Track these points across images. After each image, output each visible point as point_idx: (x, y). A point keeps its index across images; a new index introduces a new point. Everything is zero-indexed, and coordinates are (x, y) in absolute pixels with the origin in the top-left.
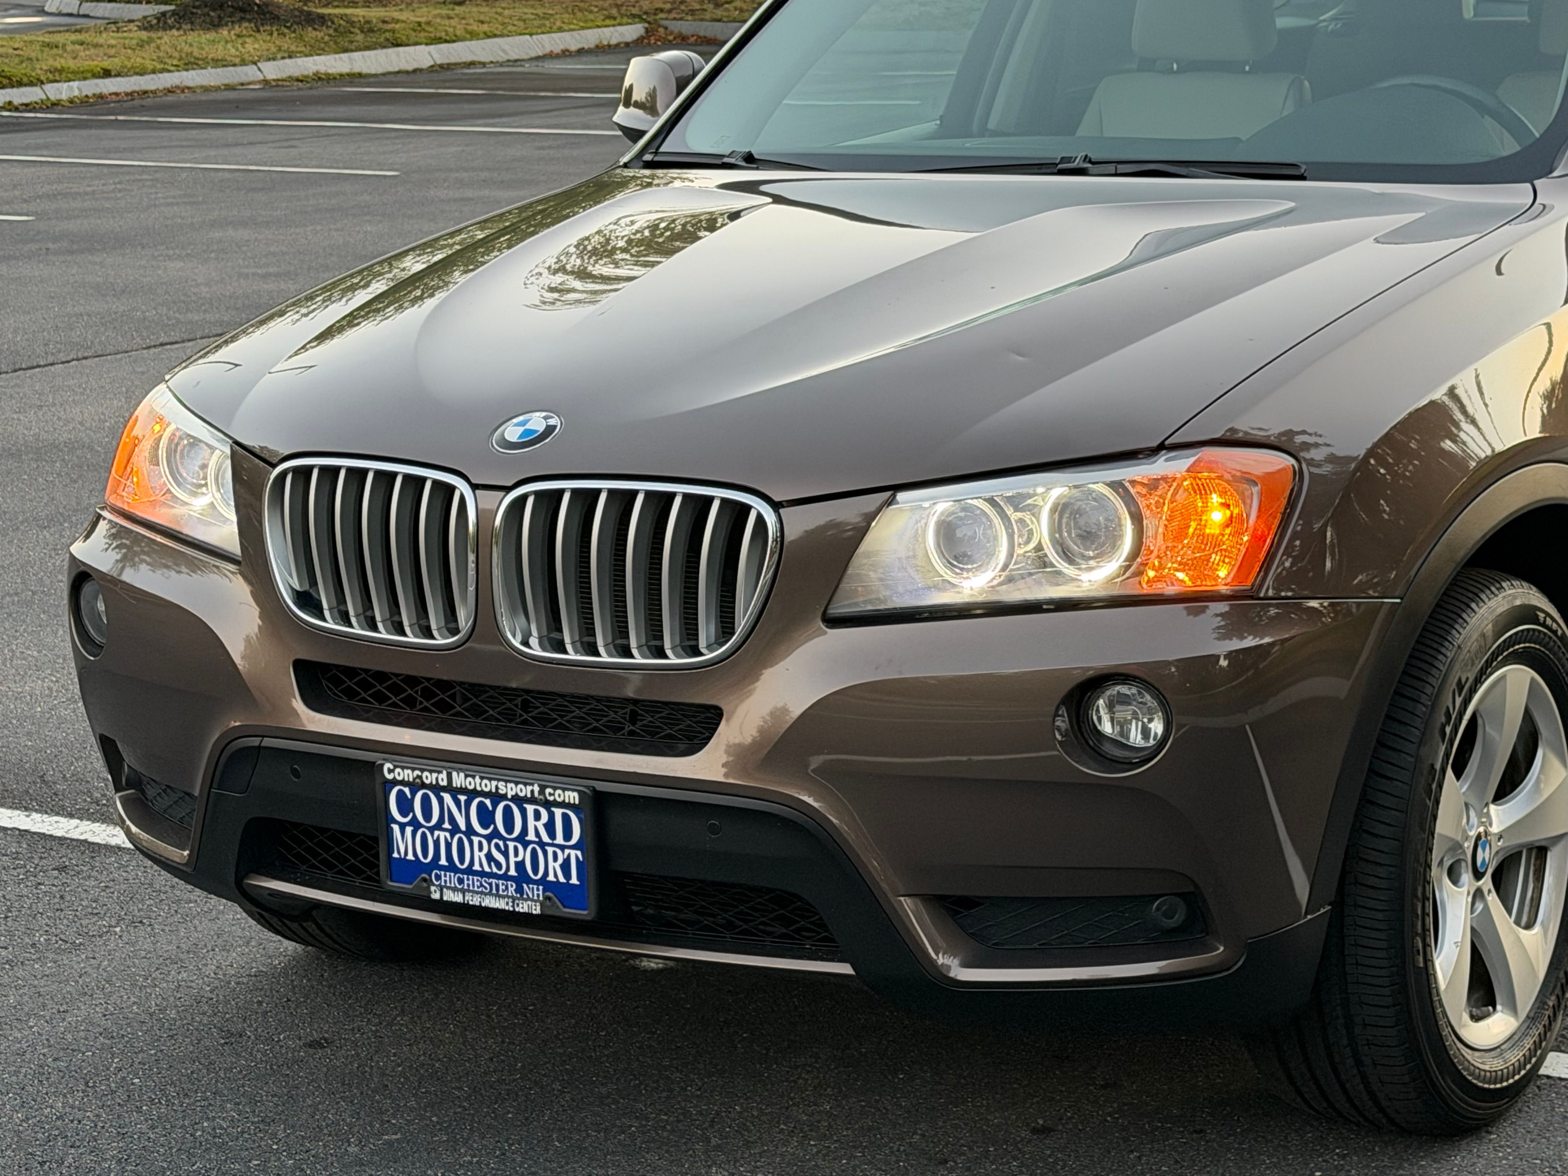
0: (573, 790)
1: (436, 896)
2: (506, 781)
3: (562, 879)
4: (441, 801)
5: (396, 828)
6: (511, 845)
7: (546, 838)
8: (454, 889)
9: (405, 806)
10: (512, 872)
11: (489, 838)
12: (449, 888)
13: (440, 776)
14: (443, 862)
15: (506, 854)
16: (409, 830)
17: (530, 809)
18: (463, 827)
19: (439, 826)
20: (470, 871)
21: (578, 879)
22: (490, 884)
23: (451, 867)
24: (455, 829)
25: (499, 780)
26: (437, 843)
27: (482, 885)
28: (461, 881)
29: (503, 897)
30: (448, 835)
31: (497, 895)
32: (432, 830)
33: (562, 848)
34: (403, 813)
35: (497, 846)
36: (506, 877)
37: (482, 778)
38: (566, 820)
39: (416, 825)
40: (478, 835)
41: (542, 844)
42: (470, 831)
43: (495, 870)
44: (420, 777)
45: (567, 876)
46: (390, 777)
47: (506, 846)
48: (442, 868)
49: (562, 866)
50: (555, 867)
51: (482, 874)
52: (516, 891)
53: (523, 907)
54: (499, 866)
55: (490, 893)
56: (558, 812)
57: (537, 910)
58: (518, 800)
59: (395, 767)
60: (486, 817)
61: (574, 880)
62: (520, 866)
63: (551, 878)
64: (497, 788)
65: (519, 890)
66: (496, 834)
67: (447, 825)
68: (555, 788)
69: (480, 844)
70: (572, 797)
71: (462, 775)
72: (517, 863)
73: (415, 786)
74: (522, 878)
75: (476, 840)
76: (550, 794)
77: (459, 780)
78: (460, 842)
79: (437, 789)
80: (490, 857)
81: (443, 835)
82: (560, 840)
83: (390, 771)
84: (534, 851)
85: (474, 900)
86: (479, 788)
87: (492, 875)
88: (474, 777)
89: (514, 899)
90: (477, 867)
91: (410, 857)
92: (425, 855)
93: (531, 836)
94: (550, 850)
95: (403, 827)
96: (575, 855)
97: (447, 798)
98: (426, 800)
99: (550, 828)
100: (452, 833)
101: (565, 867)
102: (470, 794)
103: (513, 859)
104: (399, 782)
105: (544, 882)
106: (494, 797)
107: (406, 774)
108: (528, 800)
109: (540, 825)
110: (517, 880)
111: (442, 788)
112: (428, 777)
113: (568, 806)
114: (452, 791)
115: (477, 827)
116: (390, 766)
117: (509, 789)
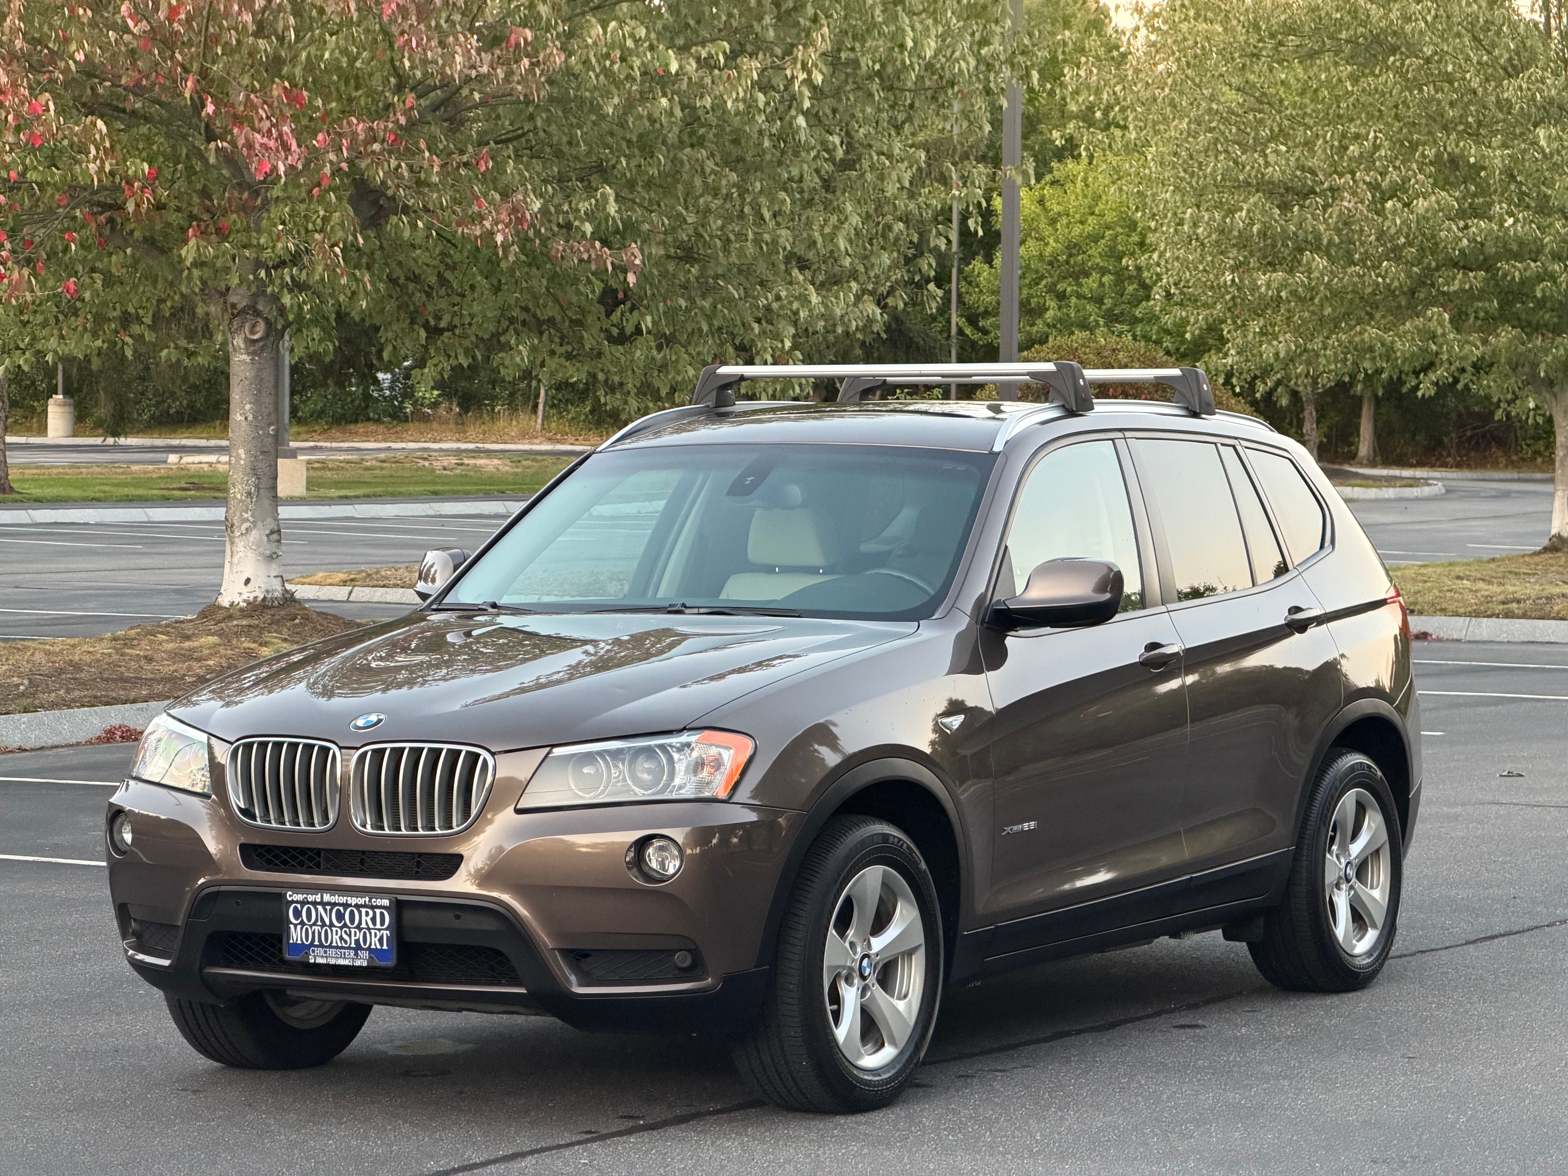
0: (386, 899)
1: (315, 961)
3: (378, 947)
4: (317, 910)
5: (292, 926)
6: (353, 930)
7: (371, 926)
8: (323, 956)
9: (298, 913)
10: (353, 945)
11: (341, 928)
12: (321, 956)
13: (320, 897)
14: (317, 943)
15: (350, 936)
16: (299, 927)
17: (364, 910)
18: (328, 923)
19: (315, 924)
20: (330, 946)
21: (387, 947)
22: (341, 953)
23: (321, 945)
24: (324, 924)
25: (348, 897)
26: (313, 933)
27: (337, 953)
28: (326, 952)
29: (349, 958)
30: (319, 928)
31: (345, 958)
32: (311, 926)
33: (379, 930)
34: (296, 918)
35: (346, 932)
36: (349, 948)
37: (340, 897)
38: (383, 915)
39: (302, 923)
40: (335, 926)
41: (369, 929)
42: (332, 925)
43: (344, 944)
44: (308, 898)
45: (381, 944)
46: (292, 899)
47: (350, 932)
48: (317, 946)
49: (378, 940)
50: (375, 940)
51: (337, 947)
52: (354, 955)
53: (360, 963)
54: (346, 942)
55: (341, 957)
56: (379, 911)
57: (367, 964)
58: (358, 907)
59: (295, 894)
60: (340, 917)
61: (385, 947)
62: (357, 942)
63: (373, 947)
64: (349, 901)
65: (356, 954)
66: (345, 925)
67: (319, 923)
68: (377, 899)
69: (337, 931)
70: (387, 902)
71: (330, 895)
72: (355, 940)
73: (303, 903)
74: (358, 947)
75: (334, 929)
76: (376, 902)
77: (329, 898)
78: (326, 931)
79: (315, 904)
80: (341, 938)
81: (317, 928)
82: (378, 926)
83: (292, 896)
84: (365, 933)
85: (334, 961)
86: (339, 902)
87: (342, 948)
88: (337, 896)
89: (355, 959)
90: (334, 944)
91: (299, 941)
92: (307, 940)
93: (364, 925)
94: (373, 932)
95: (295, 926)
96: (386, 933)
97: (320, 908)
98: (309, 910)
99: (374, 920)
100: (322, 927)
101: (381, 940)
102: (334, 905)
103: (353, 938)
104: (296, 902)
105: (369, 949)
106: (346, 906)
107: (302, 897)
108: (364, 906)
109: (369, 919)
110: (355, 949)
111: (319, 903)
112: (313, 898)
113: (385, 908)
114: (323, 904)
115: (335, 923)
116: (292, 893)
117: (353, 901)
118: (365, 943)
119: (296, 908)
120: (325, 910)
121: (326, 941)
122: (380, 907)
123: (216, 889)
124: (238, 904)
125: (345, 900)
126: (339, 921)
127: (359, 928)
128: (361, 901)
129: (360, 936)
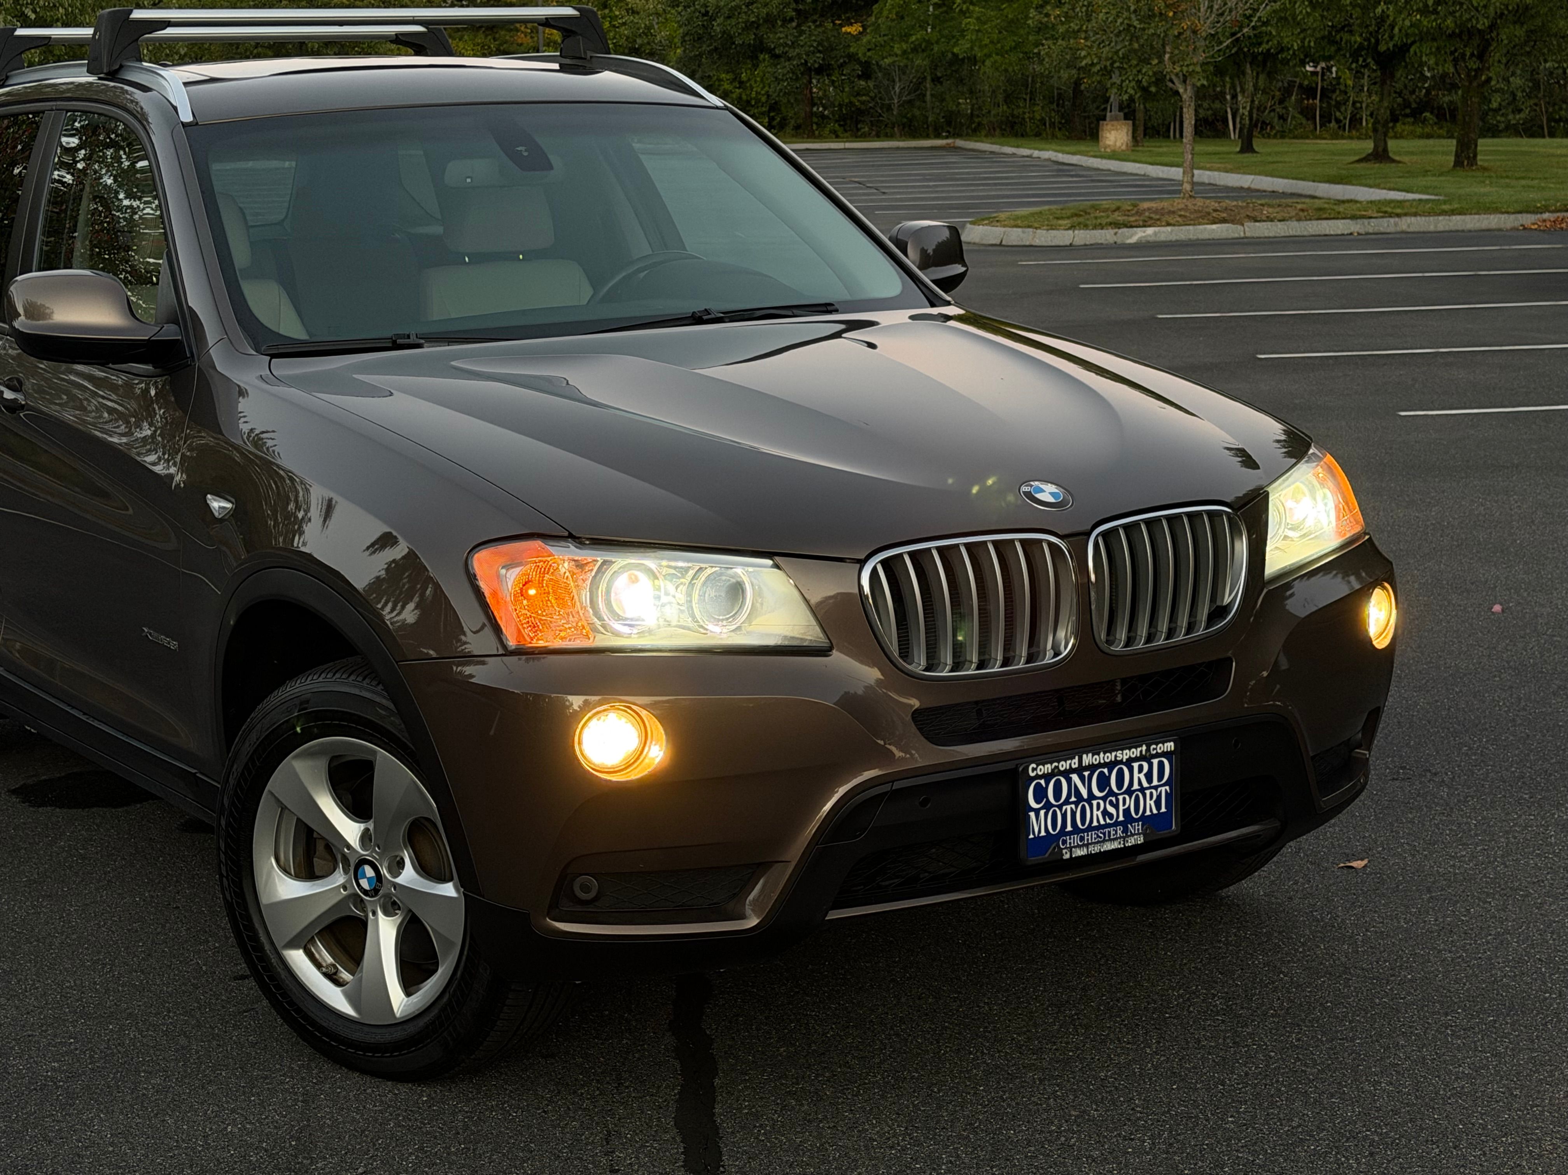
0: (1170, 741)
1: (1067, 856)
2: (1122, 750)
3: (1155, 811)
4: (1069, 781)
5: (1032, 814)
6: (1121, 798)
7: (1145, 784)
8: (1079, 846)
9: (1040, 794)
10: (1121, 818)
11: (1104, 799)
12: (1075, 847)
13: (1074, 761)
14: (1069, 829)
15: (1116, 807)
16: (1042, 812)
17: (1136, 765)
18: (1085, 796)
19: (1067, 802)
20: (1090, 828)
21: (1166, 808)
22: (1104, 834)
23: (1076, 830)
24: (1080, 799)
25: (1117, 750)
26: (1064, 815)
27: (1098, 836)
28: (1082, 839)
29: (1116, 839)
30: (1073, 806)
31: (1110, 840)
32: (1060, 807)
33: (1156, 788)
34: (1037, 801)
35: (1111, 803)
36: (1117, 823)
37: (1105, 754)
38: (1161, 765)
39: (1048, 806)
40: (1096, 798)
41: (1142, 790)
42: (1092, 797)
43: (1108, 821)
44: (1057, 767)
45: (1158, 806)
46: (1032, 774)
47: (1117, 800)
48: (1070, 833)
49: (1155, 802)
50: (1151, 803)
51: (1100, 827)
52: (1123, 832)
53: (1131, 842)
54: (1111, 816)
55: (1104, 841)
56: (1155, 762)
57: (1141, 840)
58: (1129, 763)
59: (1038, 766)
60: (1103, 783)
61: (1163, 810)
62: (1127, 812)
63: (1148, 813)
64: (1116, 756)
65: (1125, 830)
66: (1111, 793)
67: (1073, 799)
68: (1157, 744)
69: (1098, 804)
70: (1170, 746)
71: (1090, 755)
72: (1124, 810)
73: (1047, 777)
74: (1129, 820)
75: (1095, 803)
76: (1154, 749)
77: (1087, 759)
78: (1083, 808)
79: (1066, 774)
80: (1105, 813)
81: (1068, 807)
82: (1155, 782)
83: (1034, 769)
85: (1095, 849)
86: (1102, 761)
87: (1107, 826)
88: (1099, 755)
89: (1124, 838)
90: (1095, 824)
91: (1043, 833)
92: (1054, 828)
93: (1136, 786)
94: (1148, 792)
95: (1037, 812)
96: (1165, 790)
97: (1075, 777)
98: (1058, 784)
99: (1149, 776)
100: (1076, 804)
101: (1158, 803)
102: (1092, 768)
103: (1121, 808)
104: (1038, 777)
105: (1143, 818)
106: (1111, 765)
107: (1048, 768)
108: (1136, 759)
109: (1142, 776)
110: (1124, 824)
111: (1072, 770)
112: (1064, 765)
113: (1165, 754)
114: (1079, 771)
115: (1097, 793)
116: (1034, 765)
117: (1125, 755)
118: (1137, 812)
119: (1038, 785)
120: (1082, 778)
121: (1083, 823)
122: (1157, 755)
123: (886, 788)
124: (924, 803)
125: (1109, 757)
126: (1101, 789)
127: (1129, 792)
128: (1135, 752)
129: (1131, 803)
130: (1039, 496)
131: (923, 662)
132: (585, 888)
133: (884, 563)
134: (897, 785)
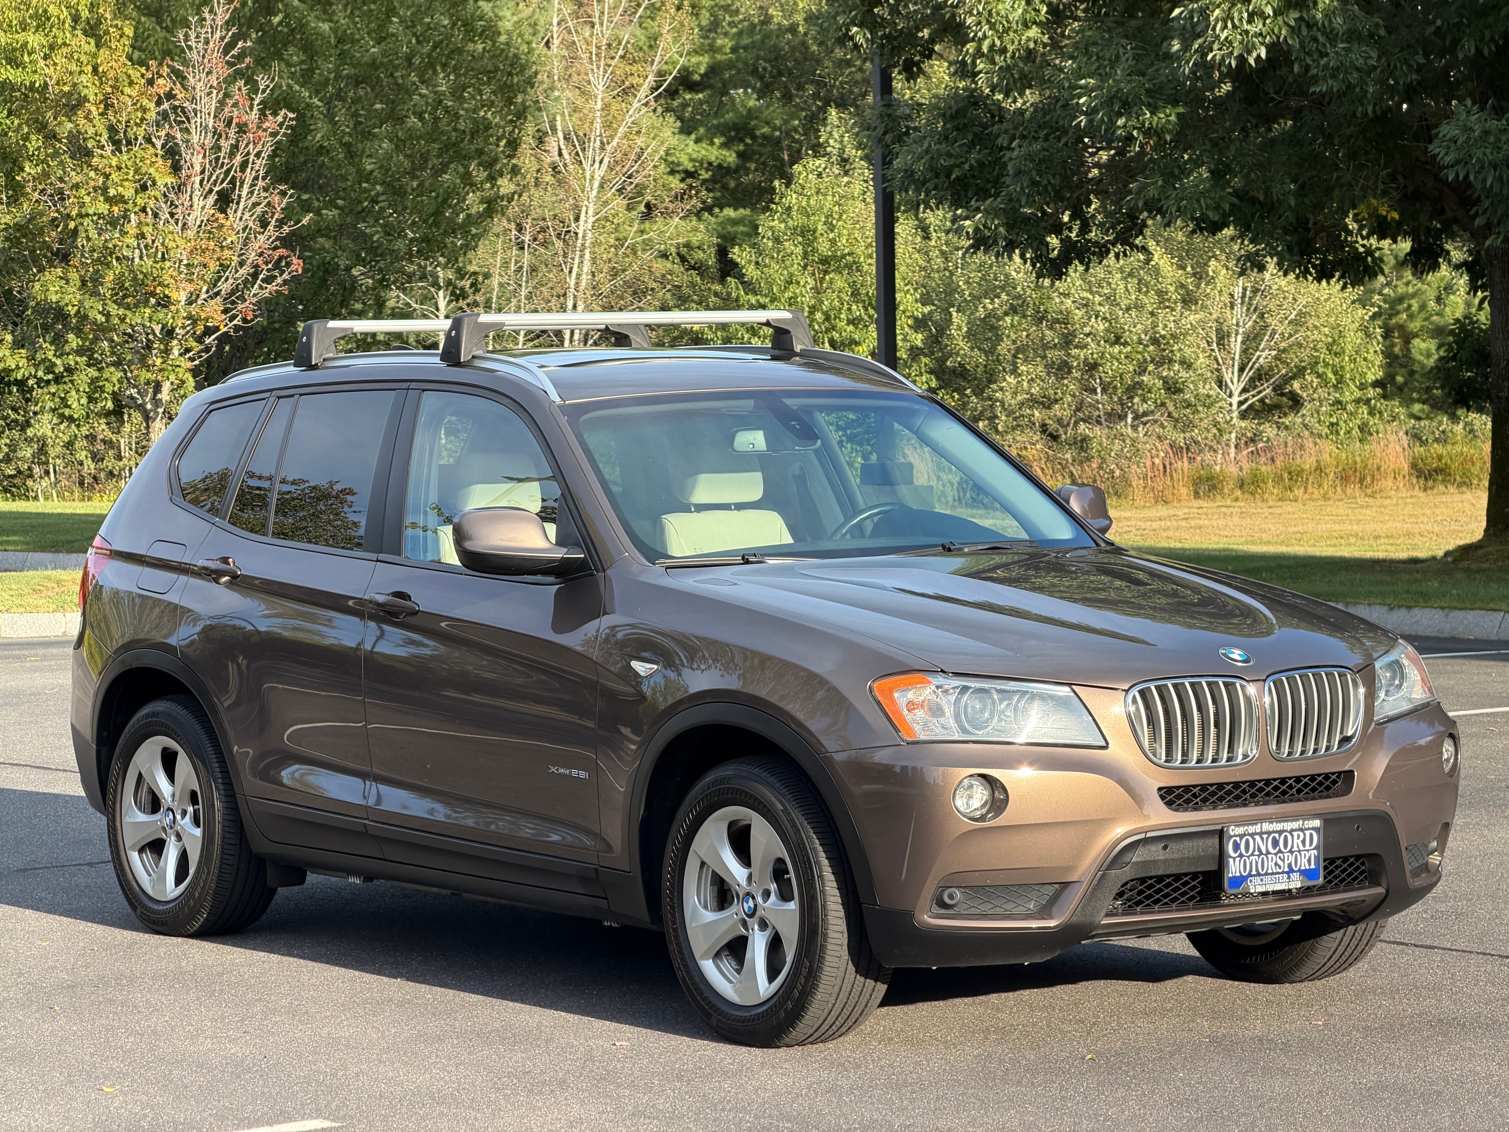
0: (1317, 820)
1: (1253, 891)
2: (1288, 823)
3: (1307, 867)
4: (1254, 840)
5: (1231, 860)
6: (1286, 855)
7: (1301, 848)
8: (1260, 885)
9: (1236, 847)
10: (1286, 869)
11: (1276, 854)
12: (1258, 885)
13: (1258, 827)
14: (1254, 872)
15: (1283, 861)
16: (1238, 859)
17: (1295, 834)
18: (1264, 852)
19: (1252, 855)
20: (1267, 874)
21: (1315, 866)
22: (1276, 878)
23: (1259, 874)
24: (1261, 853)
25: (1284, 823)
26: (1251, 863)
27: (1272, 880)
28: (1262, 880)
29: (1283, 882)
30: (1257, 858)
31: (1280, 883)
32: (1249, 857)
33: (1308, 850)
34: (1235, 852)
35: (1280, 858)
36: (1283, 872)
37: (1276, 824)
38: (1311, 835)
39: (1241, 856)
40: (1271, 854)
41: (1299, 851)
42: (1268, 853)
43: (1278, 870)
44: (1247, 830)
45: (1310, 864)
46: (1232, 833)
47: (1284, 856)
48: (1254, 876)
49: (1307, 860)
50: (1305, 861)
51: (1273, 873)
52: (1287, 879)
53: (1292, 886)
54: (1280, 867)
55: (1276, 883)
56: (1308, 833)
57: (1299, 885)
58: (1291, 831)
59: (1235, 828)
60: (1275, 843)
61: (1313, 867)
62: (1290, 865)
63: (1303, 868)
64: (1283, 827)
65: (1289, 878)
66: (1280, 851)
67: (1257, 853)
68: (1308, 821)
69: (1272, 858)
70: (1317, 823)
71: (1267, 824)
72: (1288, 864)
73: (1241, 836)
74: (1291, 871)
75: (1270, 857)
76: (1307, 824)
77: (1265, 827)
78: (1263, 859)
79: (1252, 835)
80: (1276, 864)
81: (1253, 858)
82: (1307, 847)
83: (1232, 831)
84: (1296, 856)
85: (1270, 888)
86: (1275, 829)
87: (1277, 873)
88: (1272, 824)
89: (1288, 882)
90: (1270, 871)
92: (1245, 871)
93: (1295, 849)
94: (1303, 853)
95: (1234, 859)
96: (1314, 853)
97: (1257, 838)
98: (1247, 842)
99: (1304, 842)
100: (1259, 856)
101: (1309, 861)
102: (1269, 833)
103: (1286, 862)
104: (1235, 836)
105: (1300, 871)
106: (1280, 832)
107: (1241, 830)
108: (1296, 830)
109: (1299, 842)
110: (1288, 873)
111: (1256, 834)
112: (1251, 829)
113: (1313, 829)
114: (1261, 834)
115: (1271, 850)
116: (1232, 827)
117: (1289, 826)
118: (1296, 866)
119: (1235, 841)
120: (1262, 839)
121: (1263, 870)
122: (1309, 829)
123: (1142, 836)
124: (1165, 848)
125: (1279, 826)
126: (1274, 848)
127: (1291, 852)
128: (1295, 825)
129: (1292, 859)
130: (1232, 656)
131: (1164, 758)
132: (951, 897)
133: (1139, 692)
134: (1149, 835)
